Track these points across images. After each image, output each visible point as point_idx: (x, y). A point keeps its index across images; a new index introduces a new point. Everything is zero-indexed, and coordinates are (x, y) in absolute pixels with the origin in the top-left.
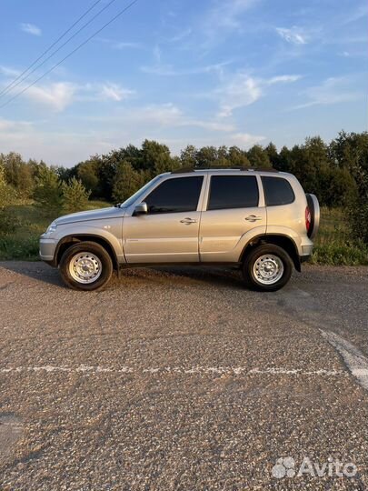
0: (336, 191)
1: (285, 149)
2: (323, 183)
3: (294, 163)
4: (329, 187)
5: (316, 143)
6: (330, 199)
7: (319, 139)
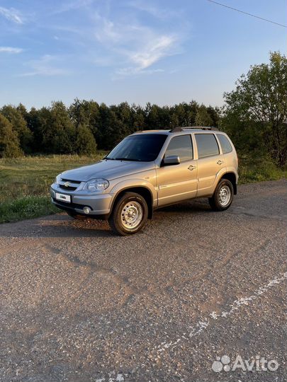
0: (81, 143)
1: (33, 109)
2: (72, 137)
3: (45, 121)
4: (76, 140)
5: (59, 105)
6: (78, 149)
7: (62, 103)
